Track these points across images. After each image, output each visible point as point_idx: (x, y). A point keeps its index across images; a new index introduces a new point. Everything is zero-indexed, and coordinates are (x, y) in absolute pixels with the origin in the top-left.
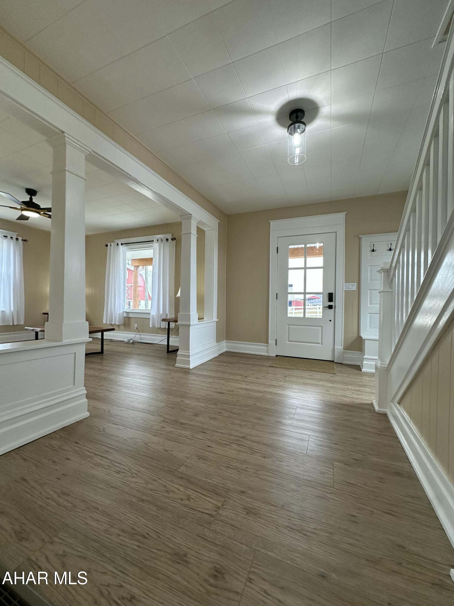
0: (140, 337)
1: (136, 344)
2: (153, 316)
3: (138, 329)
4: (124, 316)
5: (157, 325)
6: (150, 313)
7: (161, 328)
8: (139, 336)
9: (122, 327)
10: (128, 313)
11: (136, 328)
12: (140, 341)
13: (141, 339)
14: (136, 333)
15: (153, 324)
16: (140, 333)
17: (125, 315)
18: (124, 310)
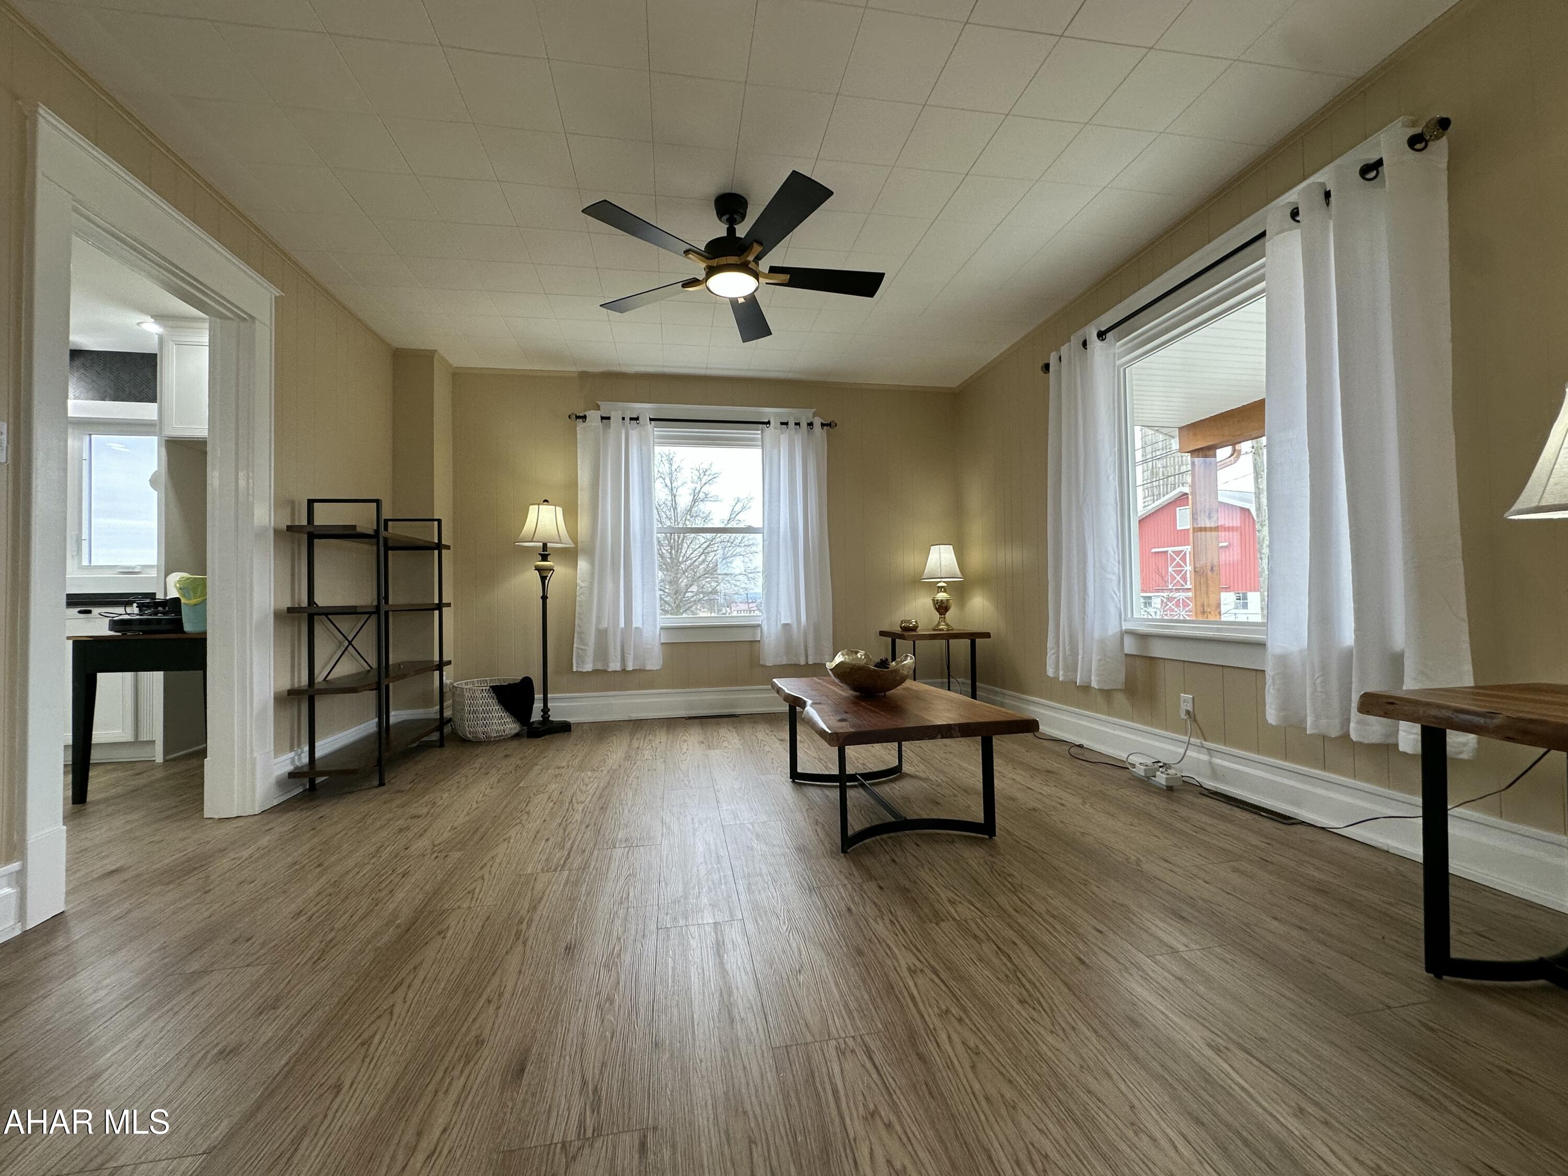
0: (1210, 763)
1: (1190, 797)
2: (1283, 660)
3: (1198, 717)
4: (1127, 650)
5: (1317, 717)
6: (1262, 645)
7: (1346, 736)
8: (1204, 757)
9: (1121, 700)
10: (1143, 638)
11: (1188, 712)
12: (1210, 784)
13: (1215, 773)
14: (1186, 738)
15: (1286, 703)
16: (1207, 744)
17: (1130, 646)
18: (1126, 626)
